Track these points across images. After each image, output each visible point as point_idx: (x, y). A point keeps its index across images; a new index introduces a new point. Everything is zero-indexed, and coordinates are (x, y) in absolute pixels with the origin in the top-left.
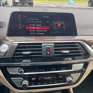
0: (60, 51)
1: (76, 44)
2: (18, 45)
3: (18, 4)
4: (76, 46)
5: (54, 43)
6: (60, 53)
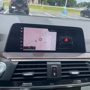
0: (68, 72)
1: (86, 63)
2: (18, 64)
3: (14, 10)
4: (86, 65)
5: (62, 62)
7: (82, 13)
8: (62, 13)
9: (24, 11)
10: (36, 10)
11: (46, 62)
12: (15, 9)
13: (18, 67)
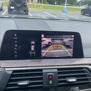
1: (84, 69)
2: (13, 72)
4: (83, 72)
5: (58, 69)
6: (65, 81)
7: (83, 12)
8: (62, 12)
9: (23, 11)
10: (35, 10)
11: (41, 70)
12: (14, 9)
13: (12, 76)
